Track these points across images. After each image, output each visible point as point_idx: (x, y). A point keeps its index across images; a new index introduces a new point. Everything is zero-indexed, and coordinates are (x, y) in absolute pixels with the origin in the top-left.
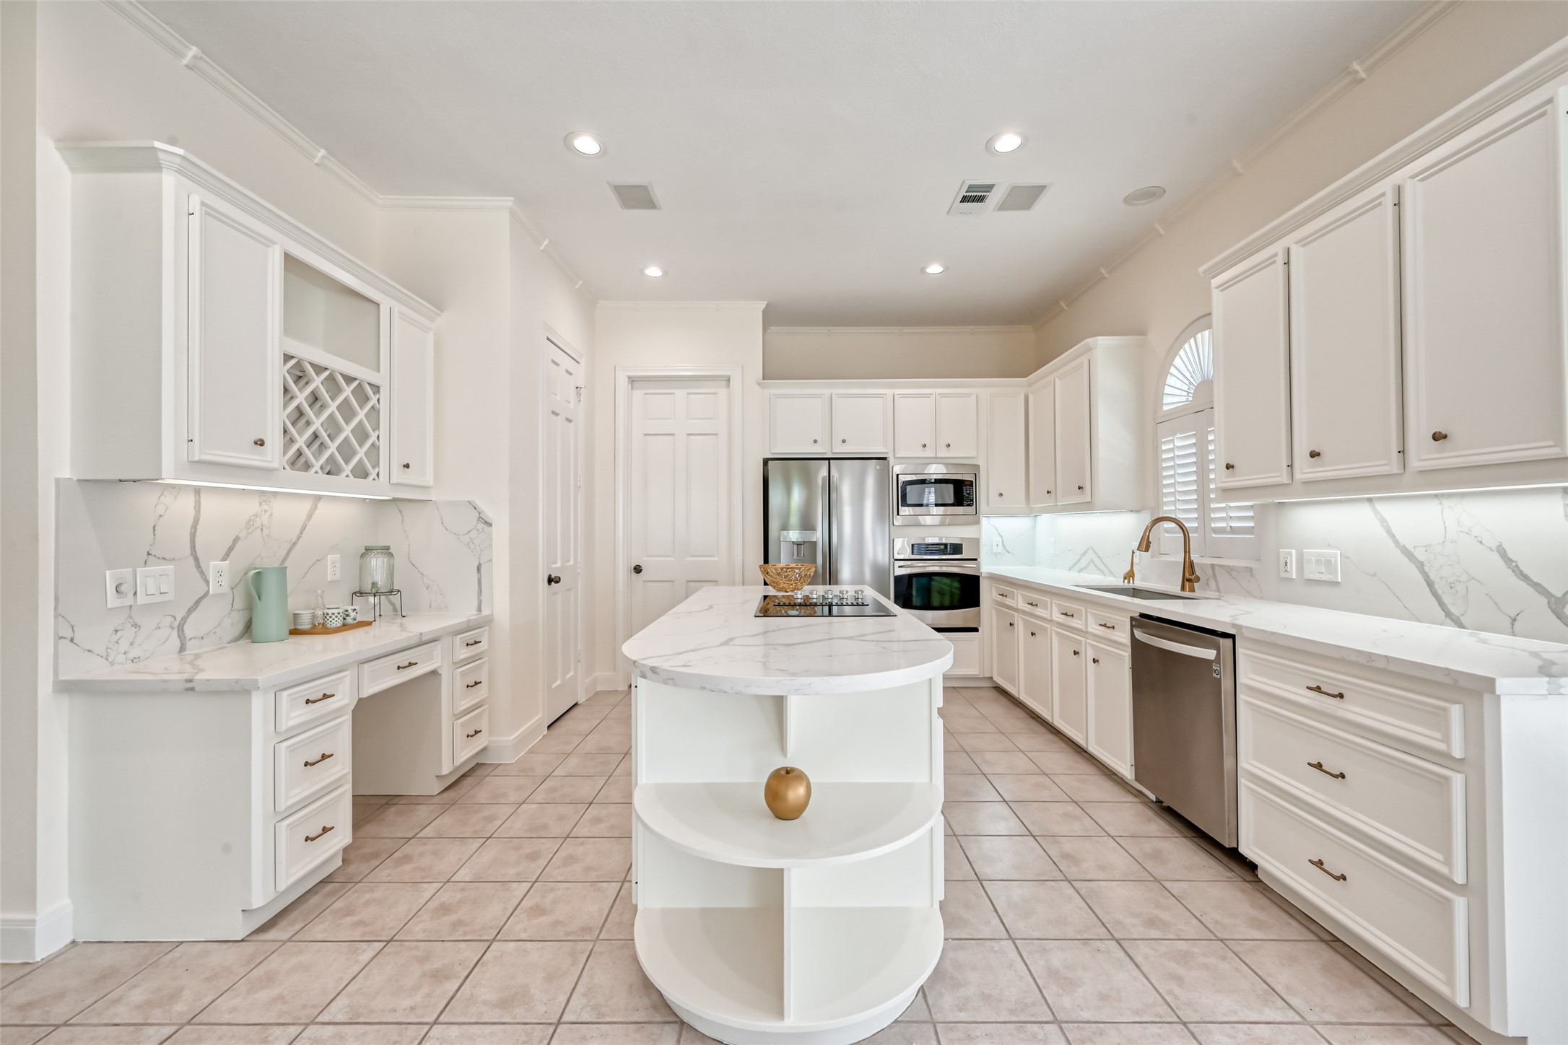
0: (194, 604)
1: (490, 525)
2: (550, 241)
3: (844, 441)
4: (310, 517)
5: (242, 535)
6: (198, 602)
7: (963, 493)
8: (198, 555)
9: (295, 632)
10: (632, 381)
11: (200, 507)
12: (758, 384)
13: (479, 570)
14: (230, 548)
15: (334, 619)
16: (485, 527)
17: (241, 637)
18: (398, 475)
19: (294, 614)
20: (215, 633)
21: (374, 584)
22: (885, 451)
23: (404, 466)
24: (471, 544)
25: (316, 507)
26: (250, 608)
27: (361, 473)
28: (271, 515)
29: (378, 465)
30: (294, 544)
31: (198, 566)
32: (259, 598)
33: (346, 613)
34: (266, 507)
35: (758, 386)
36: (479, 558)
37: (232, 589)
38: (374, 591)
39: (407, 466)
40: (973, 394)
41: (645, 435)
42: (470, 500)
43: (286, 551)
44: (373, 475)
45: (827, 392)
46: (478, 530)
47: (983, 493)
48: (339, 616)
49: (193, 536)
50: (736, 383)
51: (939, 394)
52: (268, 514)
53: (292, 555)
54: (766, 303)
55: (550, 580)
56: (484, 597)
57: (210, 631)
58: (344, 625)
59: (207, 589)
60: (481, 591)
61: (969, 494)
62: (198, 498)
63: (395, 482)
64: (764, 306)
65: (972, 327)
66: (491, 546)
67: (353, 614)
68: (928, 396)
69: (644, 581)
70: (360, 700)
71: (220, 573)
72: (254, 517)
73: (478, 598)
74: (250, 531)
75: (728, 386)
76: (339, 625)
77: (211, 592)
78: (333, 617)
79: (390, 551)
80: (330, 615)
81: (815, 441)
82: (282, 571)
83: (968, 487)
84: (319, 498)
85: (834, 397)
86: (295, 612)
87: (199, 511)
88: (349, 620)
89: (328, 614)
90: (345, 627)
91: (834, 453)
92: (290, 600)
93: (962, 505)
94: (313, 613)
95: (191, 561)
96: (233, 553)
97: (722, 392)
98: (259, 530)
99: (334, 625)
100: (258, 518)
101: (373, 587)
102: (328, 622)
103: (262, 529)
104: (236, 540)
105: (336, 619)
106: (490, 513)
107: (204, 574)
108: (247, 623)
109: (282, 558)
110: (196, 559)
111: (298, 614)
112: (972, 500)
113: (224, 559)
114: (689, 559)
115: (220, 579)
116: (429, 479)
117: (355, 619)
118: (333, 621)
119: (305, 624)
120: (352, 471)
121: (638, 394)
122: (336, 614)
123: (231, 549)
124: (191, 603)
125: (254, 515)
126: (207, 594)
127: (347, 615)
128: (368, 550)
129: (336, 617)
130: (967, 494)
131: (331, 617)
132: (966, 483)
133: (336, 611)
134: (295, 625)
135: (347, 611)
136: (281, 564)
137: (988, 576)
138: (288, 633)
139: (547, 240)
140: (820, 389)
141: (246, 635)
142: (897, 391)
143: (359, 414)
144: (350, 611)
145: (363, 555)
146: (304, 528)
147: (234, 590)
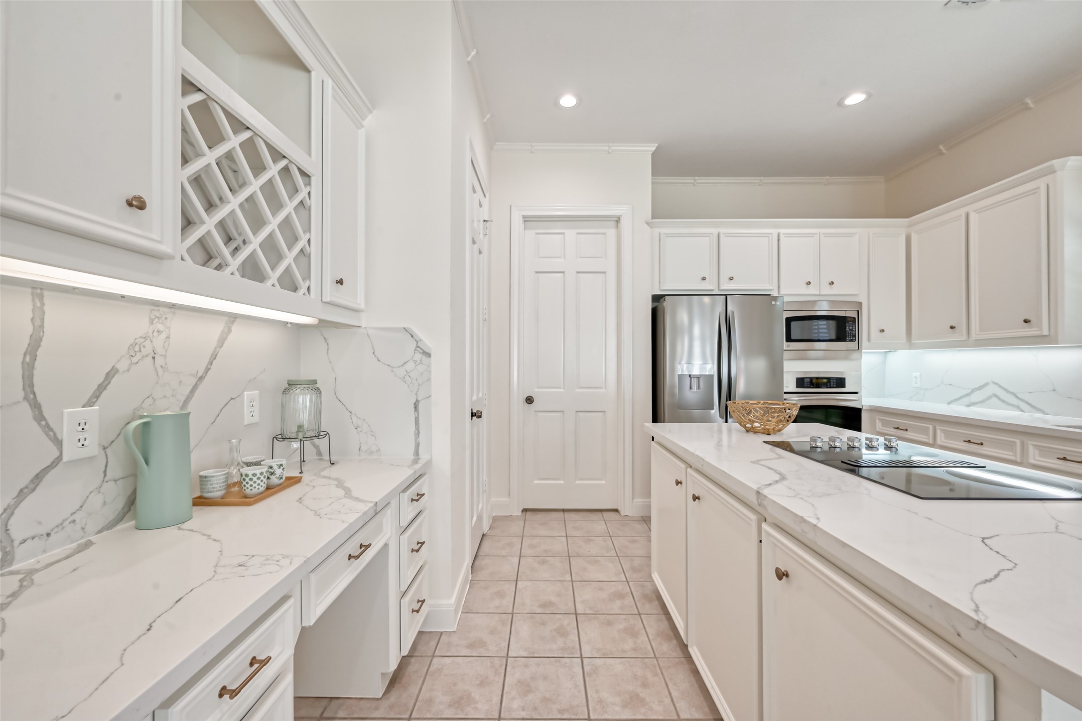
0: (32, 481)
1: (429, 355)
2: (477, 52)
3: (731, 279)
4: (221, 342)
5: (122, 366)
6: (38, 478)
7: (845, 329)
8: (39, 399)
9: (201, 501)
10: (527, 219)
11: (43, 320)
12: (647, 224)
13: (416, 407)
14: (100, 386)
15: (255, 482)
16: (424, 357)
17: (120, 518)
18: (331, 293)
19: (201, 477)
20: (74, 521)
21: (300, 427)
22: (770, 288)
23: (337, 282)
24: (407, 378)
25: (230, 331)
26: (133, 475)
27: (289, 283)
28: (168, 337)
29: (309, 277)
30: (201, 379)
31: (39, 417)
32: (147, 463)
33: (270, 470)
34: (161, 327)
35: (647, 225)
36: (416, 394)
37: (104, 448)
38: (301, 436)
39: (340, 282)
40: (855, 234)
41: (537, 272)
42: (406, 326)
43: (190, 388)
44: (304, 290)
45: (715, 231)
46: (415, 361)
47: (866, 328)
48: (262, 478)
49: (28, 370)
50: (625, 223)
51: (823, 234)
52: (163, 336)
53: (198, 393)
54: (657, 145)
55: (473, 415)
56: (422, 439)
57: (64, 521)
58: (268, 488)
59: (57, 454)
60: (419, 432)
61: (851, 330)
62: (38, 304)
63: (328, 300)
64: (654, 149)
65: (828, 177)
66: (429, 379)
67: (278, 472)
68: (811, 235)
69: (536, 411)
70: (303, 629)
71: (82, 426)
72: (143, 340)
73: (416, 440)
74: (134, 360)
75: (617, 227)
76: (262, 489)
77: (65, 458)
78: (255, 479)
79: (317, 385)
80: (250, 476)
81: (704, 279)
82: (183, 419)
83: (851, 323)
84: (233, 317)
85: (722, 236)
86: (202, 473)
87: (42, 326)
88: (274, 480)
89: (247, 475)
90: (270, 490)
91: (722, 290)
92: (195, 457)
93: (845, 341)
94: (228, 473)
95: (26, 410)
96: (105, 394)
97: (611, 232)
98: (150, 359)
99: (255, 491)
100: (148, 341)
101: (298, 431)
102: (247, 486)
103: (154, 358)
104: (110, 375)
105: (258, 482)
106: (428, 342)
107: (52, 430)
108: (129, 497)
109: (183, 398)
110: (36, 406)
111: (206, 477)
112: (855, 336)
113: (90, 403)
114: (578, 390)
115: (82, 436)
116: (360, 303)
117: (281, 478)
118: (255, 485)
119: (216, 490)
120: (279, 280)
121: (531, 233)
122: (258, 475)
123: (102, 388)
124: (24, 480)
125: (141, 337)
126: (60, 458)
127: (272, 474)
128: (291, 384)
129: (259, 478)
130: (850, 330)
131: (251, 480)
132: (849, 319)
133: (257, 470)
134: (202, 492)
135: (271, 467)
136: (183, 407)
137: (869, 408)
138: (191, 503)
139: (475, 50)
140: (708, 229)
141: (128, 514)
142: (782, 231)
143: (287, 206)
144: (275, 467)
145: (285, 391)
146: (214, 356)
147: (109, 451)
